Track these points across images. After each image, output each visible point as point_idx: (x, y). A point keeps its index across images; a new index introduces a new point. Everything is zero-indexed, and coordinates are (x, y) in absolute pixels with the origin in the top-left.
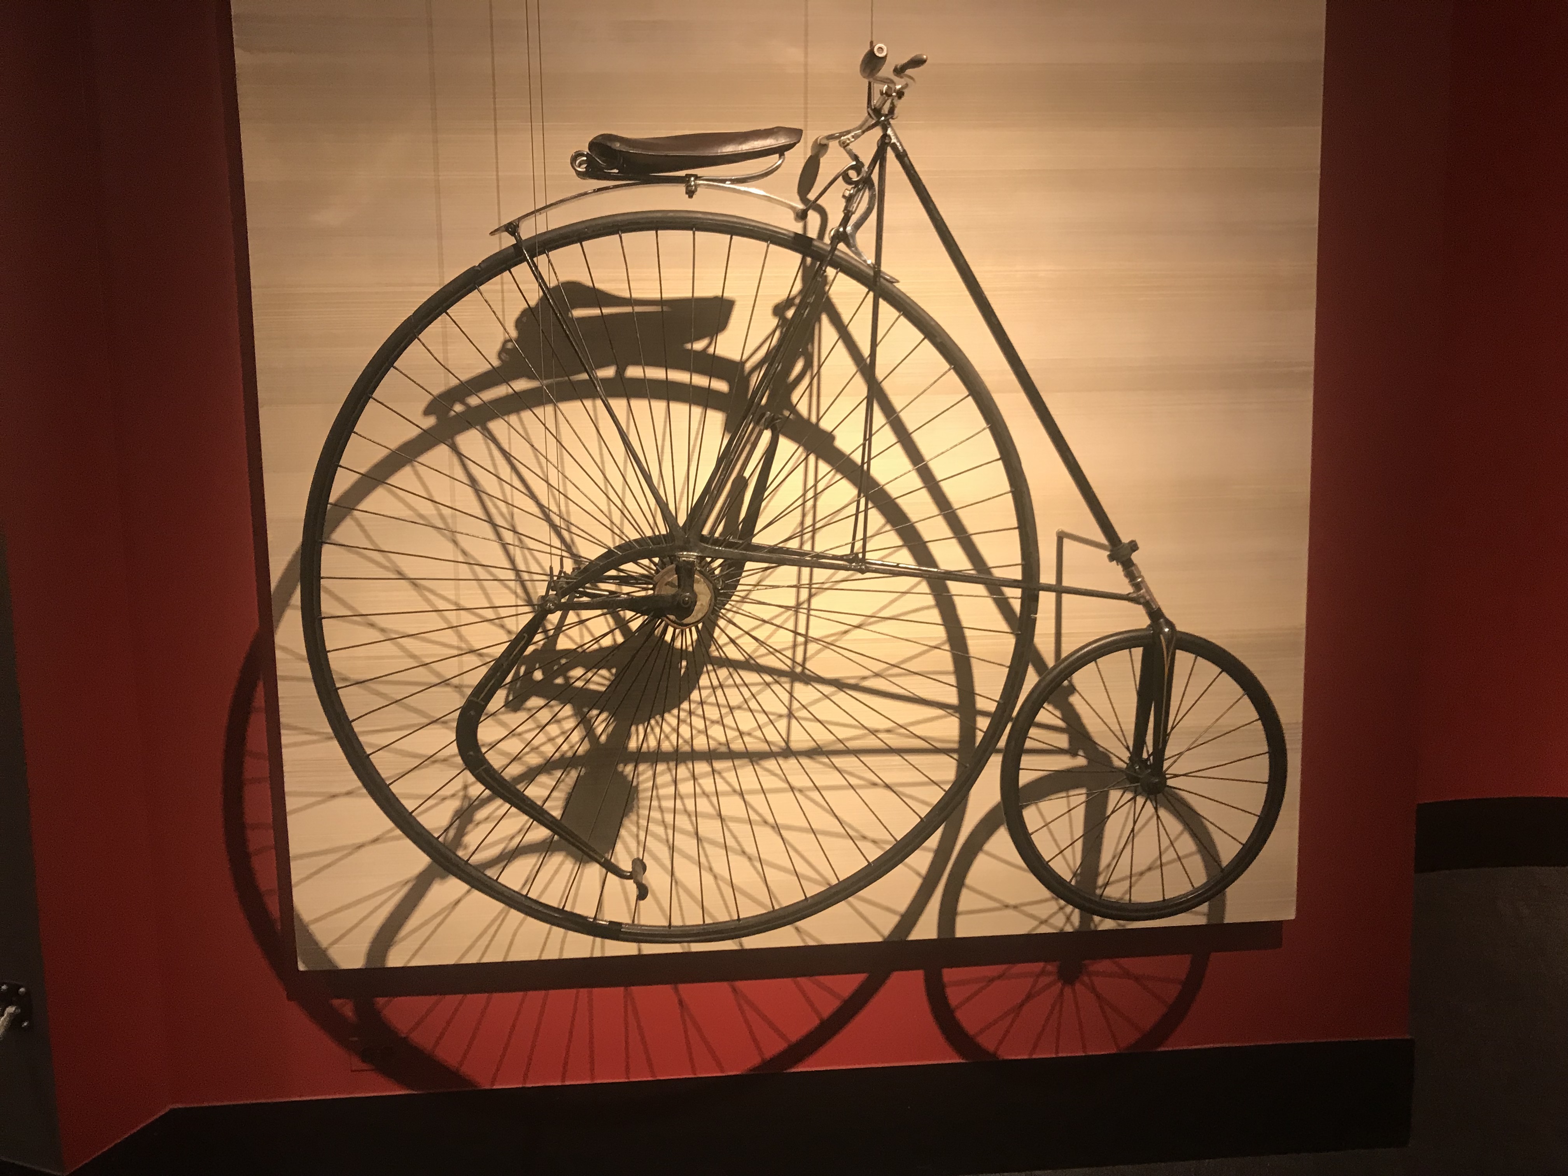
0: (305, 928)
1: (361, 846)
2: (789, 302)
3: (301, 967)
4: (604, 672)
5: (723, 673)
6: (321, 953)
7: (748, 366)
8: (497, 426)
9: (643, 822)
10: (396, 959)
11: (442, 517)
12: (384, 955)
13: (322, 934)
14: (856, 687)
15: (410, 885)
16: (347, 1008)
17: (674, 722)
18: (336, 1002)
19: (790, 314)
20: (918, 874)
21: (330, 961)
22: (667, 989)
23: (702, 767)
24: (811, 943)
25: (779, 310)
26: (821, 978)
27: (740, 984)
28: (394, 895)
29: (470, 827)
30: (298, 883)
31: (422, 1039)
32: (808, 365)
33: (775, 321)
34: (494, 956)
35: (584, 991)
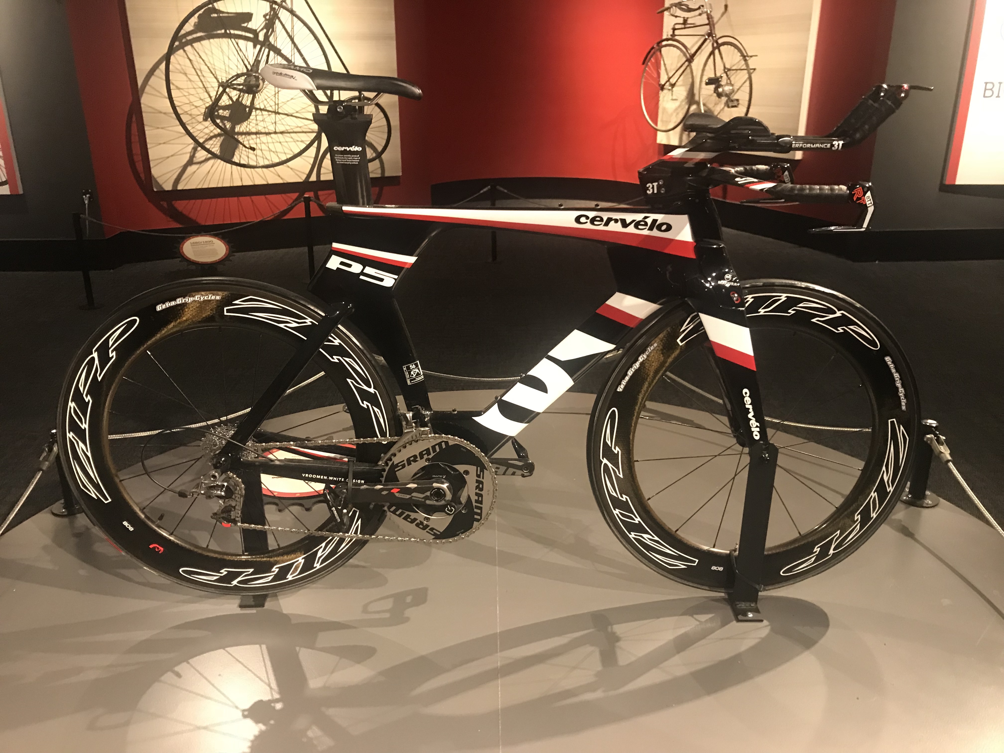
0: (155, 179)
1: (168, 157)
2: (267, 15)
3: (155, 190)
4: (227, 111)
5: (258, 112)
6: (160, 186)
7: (258, 31)
8: (195, 45)
9: (241, 151)
10: (180, 187)
11: (182, 69)
12: (177, 187)
13: (160, 181)
14: (292, 116)
15: (182, 168)
16: (165, 204)
17: (246, 124)
18: (161, 203)
19: (268, 17)
20: (310, 164)
21: (162, 188)
22: (248, 198)
23: (254, 136)
24: (285, 182)
25: (265, 16)
26: (288, 194)
27: (267, 196)
28: (177, 172)
29: (197, 152)
30: (153, 167)
31: (185, 212)
32: (273, 31)
33: (264, 19)
34: (205, 186)
35: (227, 199)
